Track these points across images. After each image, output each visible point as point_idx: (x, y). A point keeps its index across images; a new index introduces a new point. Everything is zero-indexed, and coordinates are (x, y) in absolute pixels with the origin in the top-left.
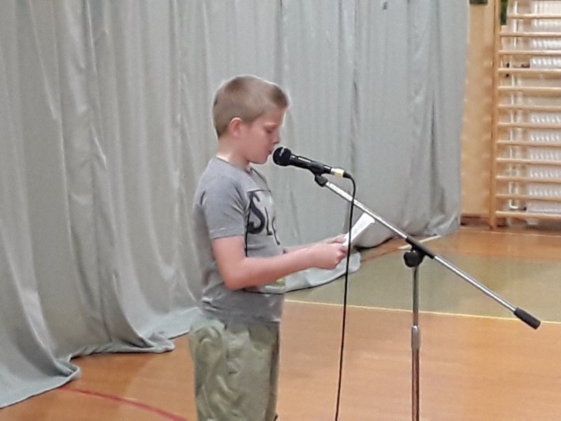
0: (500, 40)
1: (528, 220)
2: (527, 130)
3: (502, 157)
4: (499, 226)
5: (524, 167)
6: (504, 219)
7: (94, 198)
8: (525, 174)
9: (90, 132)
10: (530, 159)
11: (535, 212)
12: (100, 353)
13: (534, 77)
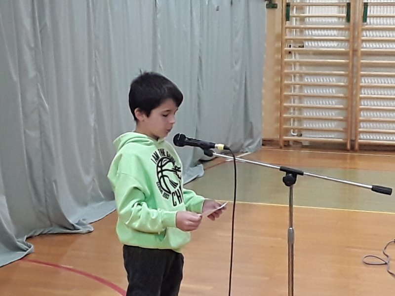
0: (286, 30)
1: (302, 142)
2: (302, 86)
3: (287, 103)
4: (285, 146)
5: (300, 109)
6: (288, 141)
7: (41, 133)
8: (301, 114)
9: (38, 90)
10: (304, 104)
11: (307, 137)
12: (45, 234)
13: (306, 53)
